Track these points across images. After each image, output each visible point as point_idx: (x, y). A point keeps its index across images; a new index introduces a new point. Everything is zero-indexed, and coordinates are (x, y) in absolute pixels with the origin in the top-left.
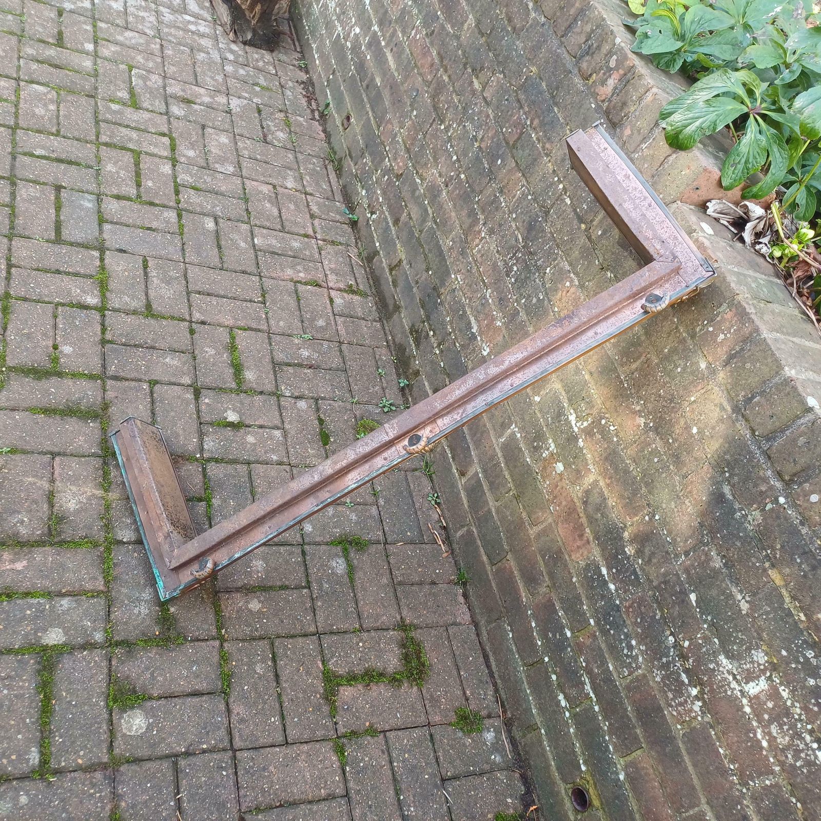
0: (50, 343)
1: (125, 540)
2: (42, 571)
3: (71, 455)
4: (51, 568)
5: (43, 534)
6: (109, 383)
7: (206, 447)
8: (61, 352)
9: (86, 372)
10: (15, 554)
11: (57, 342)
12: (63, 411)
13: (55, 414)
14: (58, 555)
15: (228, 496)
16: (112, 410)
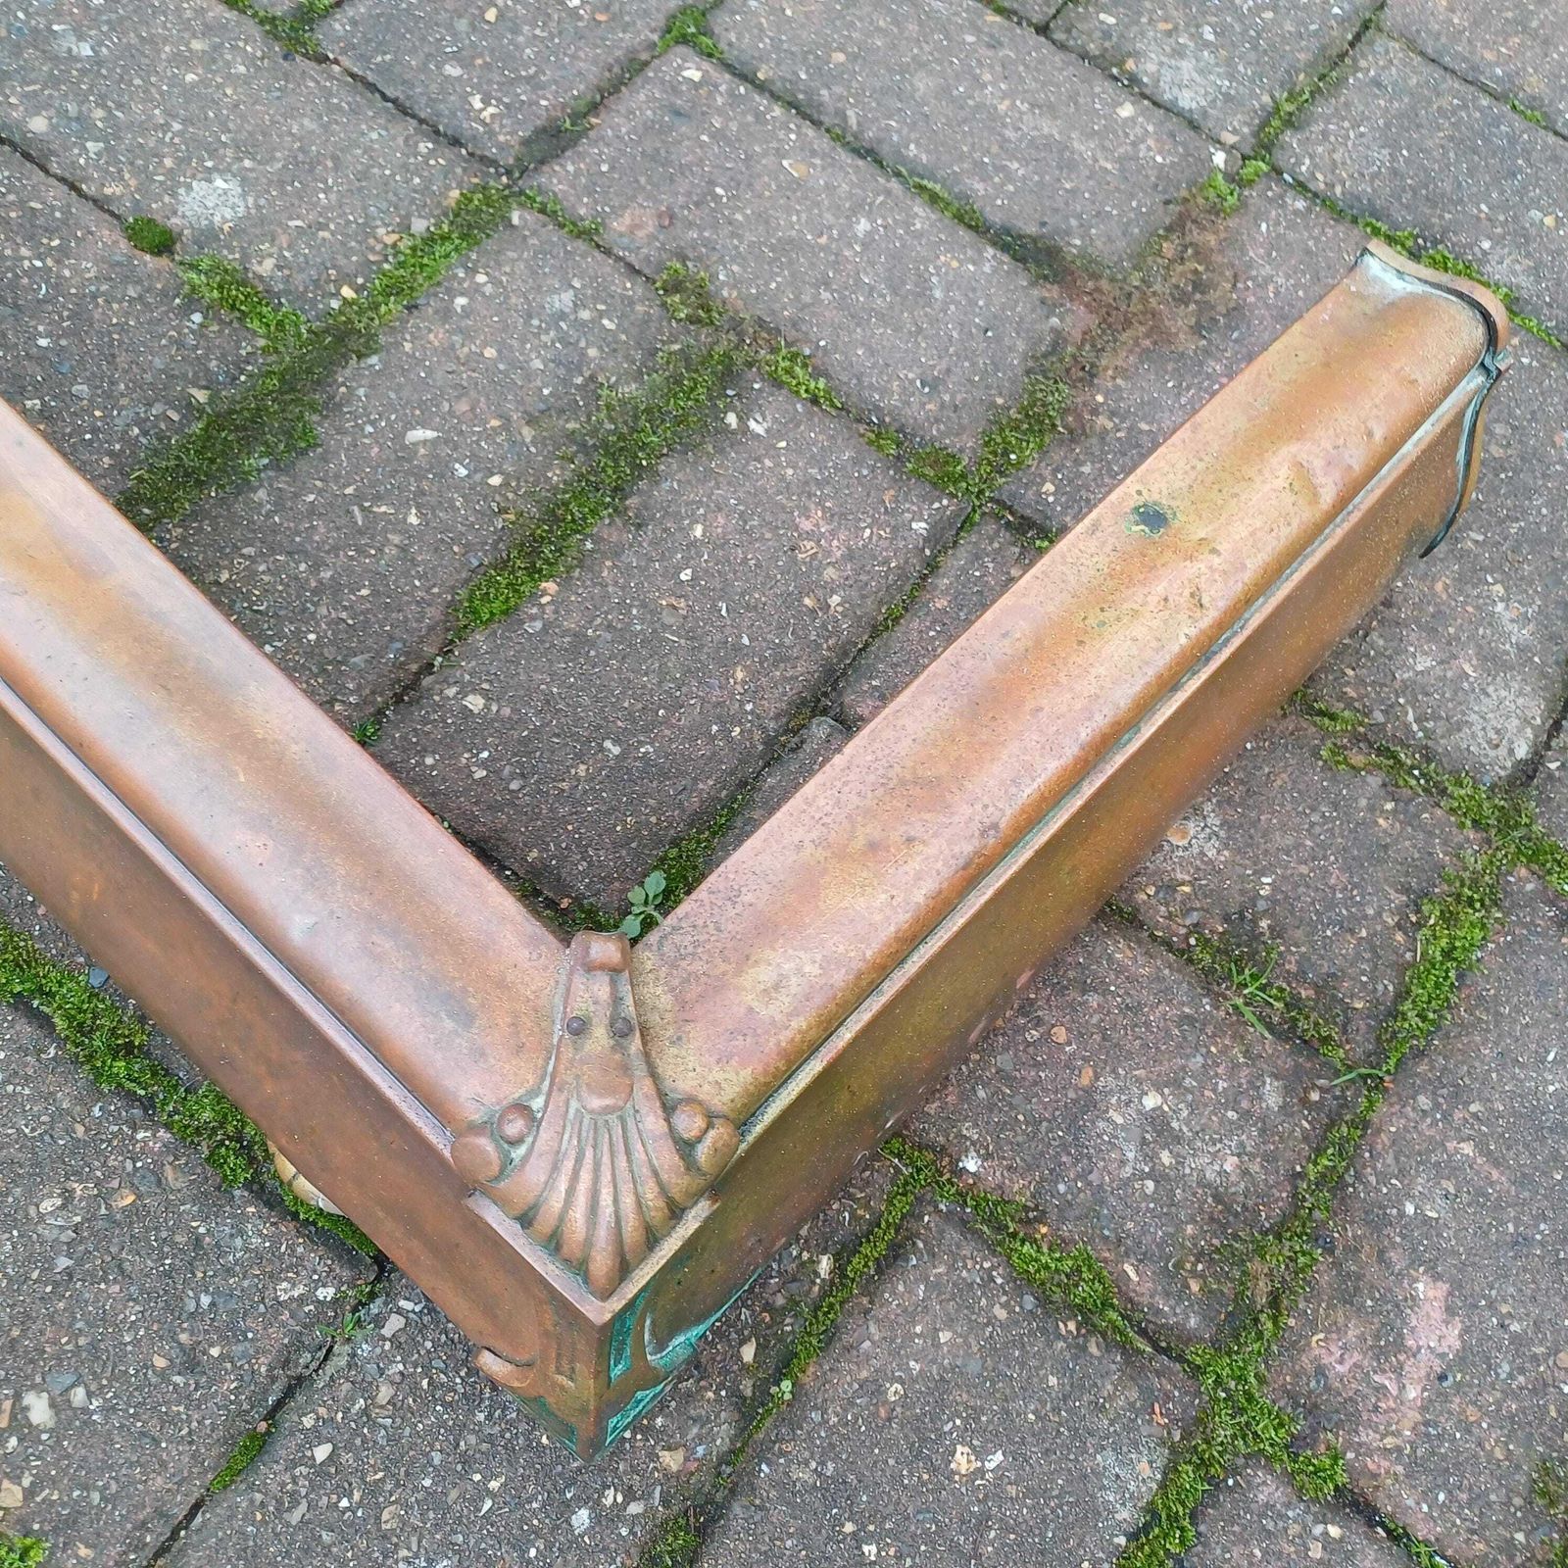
0: (110, 239)
1: (1522, 751)
2: (1521, 1242)
3: (877, 630)
4: (1523, 1180)
5: (1295, 1085)
6: (560, 179)
7: (1187, 100)
8: (208, 236)
9: (419, 226)
10: (1348, 1294)
11: (125, 208)
12: (586, 485)
13: (578, 527)
14: (1459, 1096)
15: (1504, 206)
16: (727, 281)
